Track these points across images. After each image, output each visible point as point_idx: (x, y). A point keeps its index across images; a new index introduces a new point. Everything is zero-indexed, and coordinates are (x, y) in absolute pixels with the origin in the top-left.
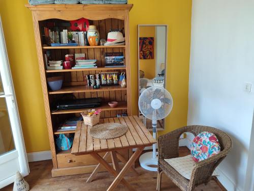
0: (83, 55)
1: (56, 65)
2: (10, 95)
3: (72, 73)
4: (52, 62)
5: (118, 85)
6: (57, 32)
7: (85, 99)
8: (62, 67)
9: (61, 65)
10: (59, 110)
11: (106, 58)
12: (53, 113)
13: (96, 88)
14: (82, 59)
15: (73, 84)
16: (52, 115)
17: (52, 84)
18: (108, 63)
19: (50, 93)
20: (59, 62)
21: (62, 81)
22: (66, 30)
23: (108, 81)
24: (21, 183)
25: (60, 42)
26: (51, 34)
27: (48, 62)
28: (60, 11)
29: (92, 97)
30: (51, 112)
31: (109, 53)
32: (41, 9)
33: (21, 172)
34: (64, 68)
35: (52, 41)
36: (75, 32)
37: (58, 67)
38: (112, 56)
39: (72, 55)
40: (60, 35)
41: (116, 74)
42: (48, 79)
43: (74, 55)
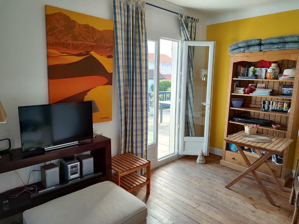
0: (264, 85)
1: (239, 90)
2: (208, 105)
3: (252, 97)
4: (238, 88)
5: (287, 112)
6: (246, 68)
7: (259, 119)
8: (243, 92)
9: (243, 91)
10: (234, 121)
11: (283, 89)
12: (230, 122)
13: (265, 111)
14: (263, 88)
15: (251, 106)
16: (229, 123)
17: (234, 102)
18: (284, 93)
19: (231, 108)
20: (243, 89)
21: (243, 101)
22: (253, 67)
23: (278, 108)
24: (201, 157)
25: (247, 76)
26: (242, 70)
27: (235, 88)
28: (247, 56)
29: (265, 119)
30: (229, 121)
31: (287, 85)
32: (236, 56)
33: (204, 152)
34: (245, 93)
35: (240, 74)
36: (259, 68)
37: (241, 92)
38: (289, 88)
39: (255, 85)
40: (248, 70)
41: (286, 102)
42: (232, 99)
43: (257, 85)
